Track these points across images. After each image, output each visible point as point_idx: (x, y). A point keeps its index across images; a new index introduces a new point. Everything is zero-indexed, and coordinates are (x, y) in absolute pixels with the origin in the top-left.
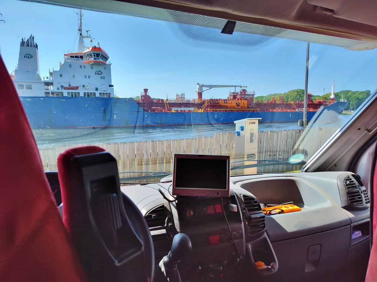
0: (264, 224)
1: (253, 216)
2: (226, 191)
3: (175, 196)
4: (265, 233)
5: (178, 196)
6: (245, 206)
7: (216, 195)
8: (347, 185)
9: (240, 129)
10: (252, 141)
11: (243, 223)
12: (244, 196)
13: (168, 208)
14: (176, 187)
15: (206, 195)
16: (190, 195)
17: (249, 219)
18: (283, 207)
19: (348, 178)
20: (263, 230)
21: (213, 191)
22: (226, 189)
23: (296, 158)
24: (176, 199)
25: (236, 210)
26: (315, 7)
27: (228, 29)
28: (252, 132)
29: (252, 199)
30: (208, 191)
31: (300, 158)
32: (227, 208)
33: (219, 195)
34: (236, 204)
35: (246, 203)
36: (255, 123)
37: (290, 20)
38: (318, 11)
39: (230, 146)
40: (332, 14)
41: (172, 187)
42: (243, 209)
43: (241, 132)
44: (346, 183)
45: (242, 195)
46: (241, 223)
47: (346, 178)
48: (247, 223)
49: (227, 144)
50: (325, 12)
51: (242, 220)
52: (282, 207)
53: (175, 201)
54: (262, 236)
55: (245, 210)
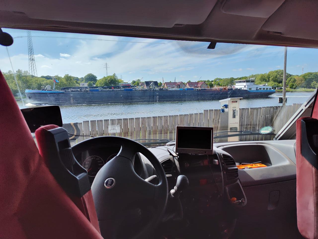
0: (237, 174)
1: (229, 168)
2: (211, 151)
3: (177, 153)
4: (238, 180)
5: (179, 154)
7: (204, 154)
9: (224, 107)
10: (234, 116)
11: (222, 172)
12: (223, 155)
13: (173, 161)
14: (178, 147)
15: (198, 153)
16: (187, 153)
17: (226, 170)
20: (236, 178)
21: (202, 151)
22: (211, 149)
23: (266, 130)
24: (178, 155)
25: (217, 163)
27: (212, 46)
28: (234, 109)
29: (229, 157)
30: (199, 150)
31: (269, 130)
32: (212, 162)
33: (206, 153)
34: (217, 159)
35: (224, 160)
36: (236, 102)
37: (251, 40)
38: (271, 34)
39: (216, 121)
40: (280, 35)
41: (175, 147)
42: (222, 163)
45: (222, 154)
46: (221, 172)
48: (225, 173)
49: (213, 120)
51: (222, 170)
52: (253, 165)
53: (177, 156)
54: (236, 182)
55: (224, 164)
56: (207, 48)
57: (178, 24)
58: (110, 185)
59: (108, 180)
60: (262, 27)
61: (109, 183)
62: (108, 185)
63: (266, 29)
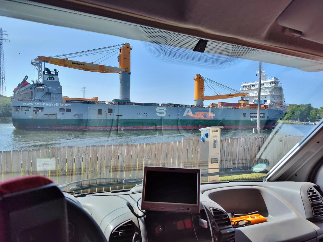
0: (234, 239)
1: (223, 232)
2: (196, 206)
3: (144, 211)
5: (147, 211)
6: (215, 221)
7: (186, 211)
8: (310, 197)
9: (205, 136)
10: (215, 147)
11: (213, 239)
12: (214, 210)
13: (136, 224)
14: (145, 201)
15: (176, 210)
16: (160, 210)
17: (218, 234)
18: (250, 217)
19: (310, 189)
21: (183, 206)
22: (196, 204)
23: (259, 167)
24: (145, 214)
25: (207, 227)
26: (284, 29)
27: (201, 47)
28: (215, 138)
29: (221, 212)
30: (178, 206)
31: (263, 167)
32: (197, 223)
33: (190, 210)
34: (206, 219)
35: (215, 217)
36: (217, 131)
37: (260, 39)
38: (287, 33)
39: (195, 150)
40: (300, 35)
42: (213, 224)
43: (206, 139)
44: (309, 194)
45: (211, 209)
46: (211, 240)
47: (309, 190)
48: (217, 239)
49: (193, 149)
50: (294, 34)
51: (212, 236)
52: (248, 217)
53: (143, 216)
55: (215, 225)
56: (194, 50)
60: (277, 19)
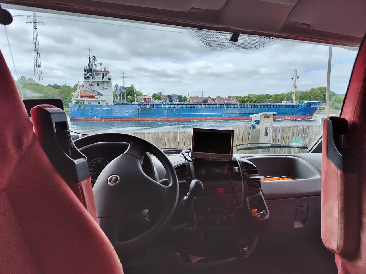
1: (251, 177)
3: (193, 158)
4: (261, 191)
9: (256, 123)
10: (266, 134)
13: (188, 165)
14: (193, 152)
15: (215, 158)
17: (248, 179)
20: (258, 188)
21: (221, 156)
22: (230, 154)
24: (194, 160)
25: (237, 171)
26: (296, 23)
27: (234, 39)
29: (251, 165)
30: (217, 155)
32: (232, 169)
33: (225, 158)
34: (238, 166)
35: (246, 168)
36: (270, 117)
38: (299, 26)
39: (246, 139)
40: (309, 27)
45: (244, 162)
46: (242, 181)
48: (246, 182)
49: (243, 137)
50: (304, 26)
51: (242, 179)
52: (279, 179)
53: (192, 161)
54: (258, 193)
55: (245, 173)
56: (229, 41)
57: (194, 8)
58: (114, 182)
59: (112, 177)
60: (287, 17)
61: (113, 179)
62: (111, 182)
63: (293, 20)
